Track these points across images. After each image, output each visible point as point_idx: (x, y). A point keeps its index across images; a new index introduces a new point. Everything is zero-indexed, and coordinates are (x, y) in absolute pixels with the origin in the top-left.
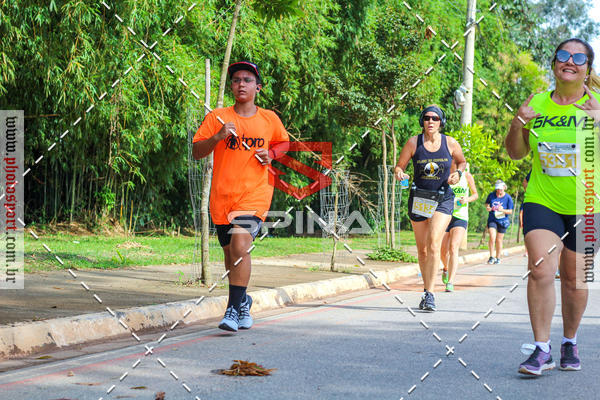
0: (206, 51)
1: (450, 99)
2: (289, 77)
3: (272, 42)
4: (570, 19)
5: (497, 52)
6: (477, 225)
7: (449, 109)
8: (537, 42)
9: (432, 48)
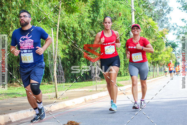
0: (52, 26)
1: (128, 35)
2: (78, 32)
3: (72, 22)
4: (163, 7)
5: (141, 19)
7: (128, 38)
9: (121, 19)
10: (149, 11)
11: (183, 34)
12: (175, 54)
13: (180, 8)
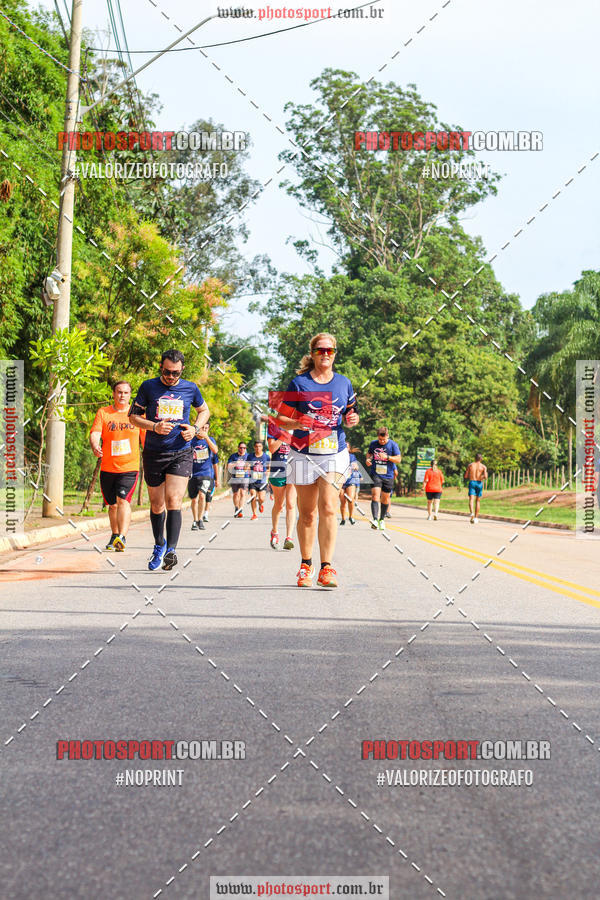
1: (38, 290)
5: (107, 221)
6: (78, 479)
7: (35, 305)
8: (166, 207)
9: (10, 214)
10: (148, 188)
11: (298, 310)
12: (252, 402)
13: (291, 189)
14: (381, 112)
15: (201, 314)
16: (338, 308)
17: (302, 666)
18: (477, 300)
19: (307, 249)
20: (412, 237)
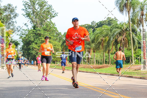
14: (39, 2)
15: (8, 35)
16: (31, 35)
17: (23, 93)
18: (54, 33)
19: (26, 25)
20: (44, 23)
